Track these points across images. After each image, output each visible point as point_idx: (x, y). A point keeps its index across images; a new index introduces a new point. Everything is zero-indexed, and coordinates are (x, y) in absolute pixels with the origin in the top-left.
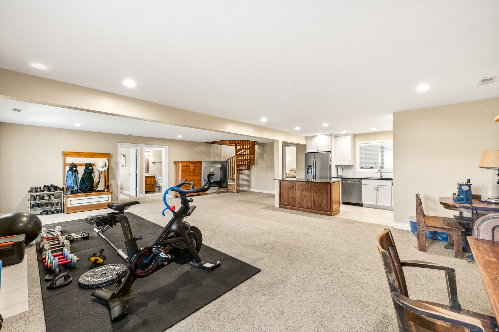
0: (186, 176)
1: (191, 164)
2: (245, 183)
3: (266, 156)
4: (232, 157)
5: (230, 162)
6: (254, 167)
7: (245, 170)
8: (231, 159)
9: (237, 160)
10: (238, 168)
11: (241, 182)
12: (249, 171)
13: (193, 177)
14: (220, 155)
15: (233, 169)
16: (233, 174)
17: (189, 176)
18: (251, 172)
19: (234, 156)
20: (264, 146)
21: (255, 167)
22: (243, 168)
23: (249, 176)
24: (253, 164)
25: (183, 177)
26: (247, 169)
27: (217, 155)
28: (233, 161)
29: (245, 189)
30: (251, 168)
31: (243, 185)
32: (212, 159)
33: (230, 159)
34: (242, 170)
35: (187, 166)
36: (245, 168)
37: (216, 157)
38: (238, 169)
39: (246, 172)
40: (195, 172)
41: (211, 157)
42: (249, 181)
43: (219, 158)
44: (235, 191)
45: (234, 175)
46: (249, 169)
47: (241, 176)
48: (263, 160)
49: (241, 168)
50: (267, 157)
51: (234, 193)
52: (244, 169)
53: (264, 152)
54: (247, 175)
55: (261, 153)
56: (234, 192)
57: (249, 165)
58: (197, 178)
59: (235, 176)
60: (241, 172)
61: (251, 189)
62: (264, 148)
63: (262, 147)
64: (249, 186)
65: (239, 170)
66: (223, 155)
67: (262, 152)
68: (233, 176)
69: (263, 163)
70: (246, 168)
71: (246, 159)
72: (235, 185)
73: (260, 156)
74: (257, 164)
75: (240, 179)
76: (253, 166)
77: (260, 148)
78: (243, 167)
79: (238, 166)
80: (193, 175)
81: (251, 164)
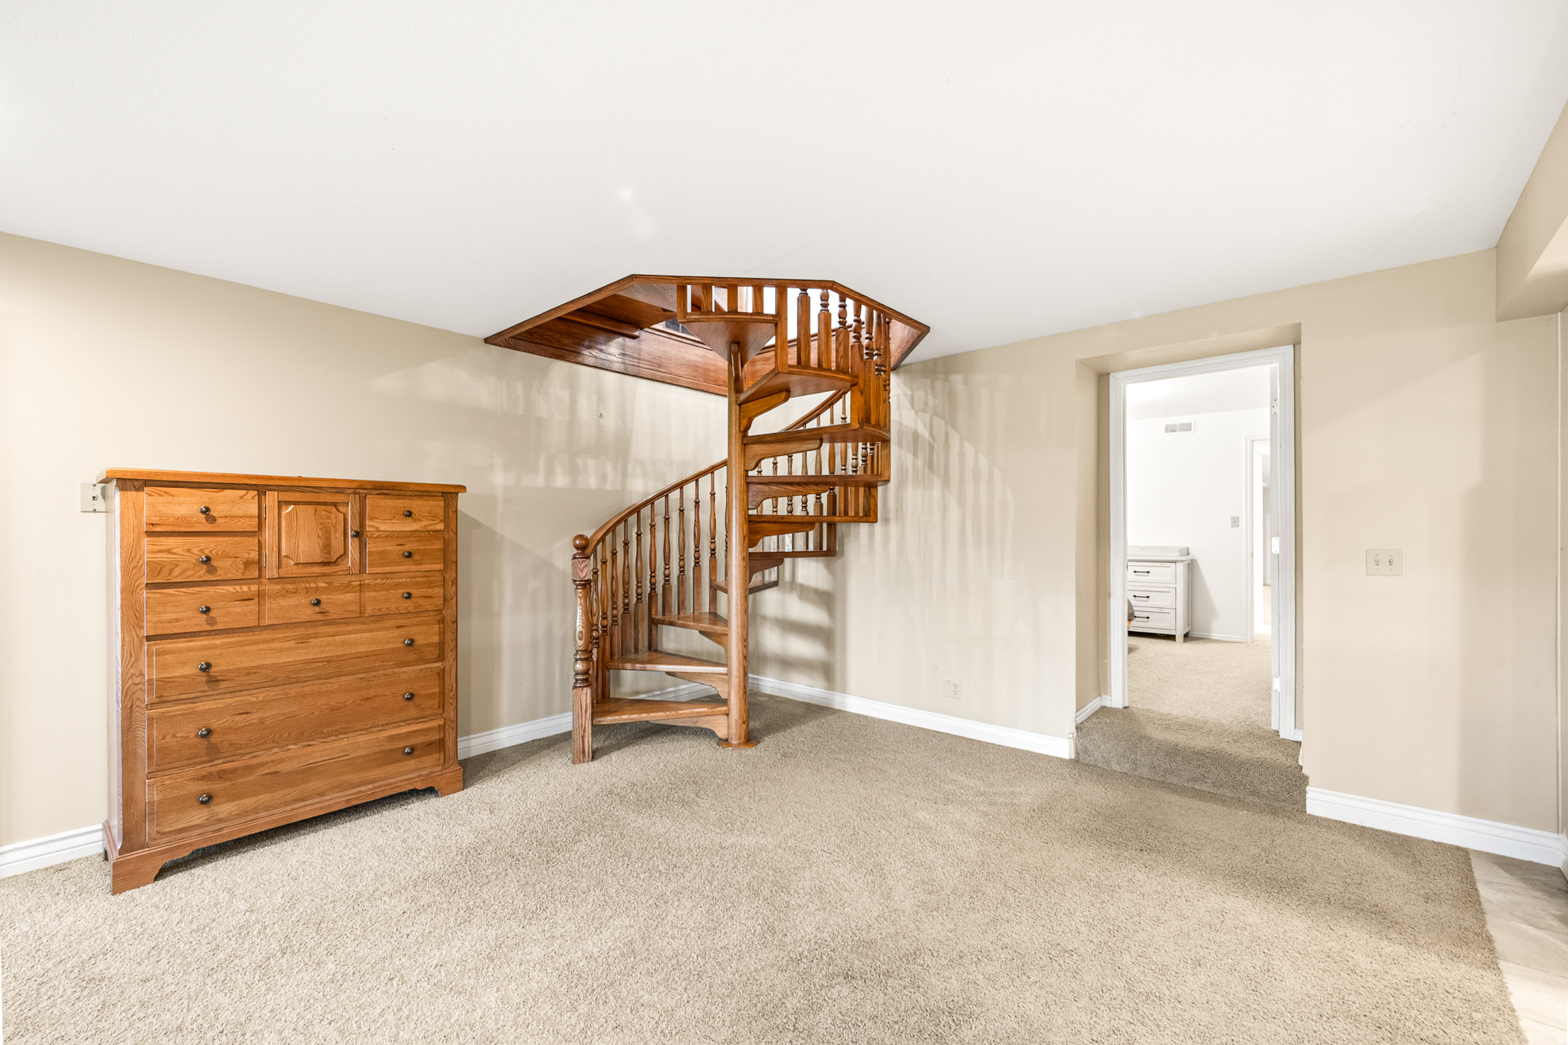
0: (209, 633)
1: (281, 504)
2: (802, 648)
3: (969, 450)
4: (711, 470)
5: (697, 503)
6: (871, 535)
7: (800, 561)
8: (705, 481)
9: (748, 483)
10: (752, 544)
11: (771, 640)
12: (828, 566)
13: (303, 640)
14: (620, 448)
15: (713, 551)
16: (715, 588)
17: (260, 628)
18: (844, 571)
19: (726, 456)
20: (957, 379)
21: (878, 538)
22: (788, 548)
23: (827, 599)
24: (869, 515)
25: (159, 654)
26: (818, 553)
27: (598, 449)
28: (713, 494)
29: (802, 688)
30: (842, 546)
31: (787, 664)
32: (550, 471)
33: (696, 478)
34: (776, 558)
35: (221, 525)
36: (800, 547)
37: (591, 463)
38: (751, 550)
39: (810, 572)
40: (331, 588)
41: (542, 462)
42: (826, 636)
43: (609, 469)
44: (733, 731)
45: (721, 596)
46: (829, 551)
47: (770, 601)
48: (946, 483)
49: (770, 544)
50: (984, 462)
51: (724, 742)
52: (794, 554)
53: (953, 426)
54: (816, 591)
55: (924, 432)
56: (721, 733)
57: (832, 526)
58: (362, 649)
59: (731, 604)
60: (771, 575)
61: (844, 691)
62: (951, 397)
63: (939, 384)
64: (827, 671)
65: (758, 562)
66: (641, 448)
67: (938, 422)
68: (714, 600)
69: (945, 510)
70: (811, 548)
71: (826, 472)
72: (729, 682)
73: (915, 454)
74: (892, 515)
75: (764, 618)
76: (864, 528)
77: (920, 395)
78: (788, 538)
79: (756, 527)
80: (309, 613)
81: (846, 513)
